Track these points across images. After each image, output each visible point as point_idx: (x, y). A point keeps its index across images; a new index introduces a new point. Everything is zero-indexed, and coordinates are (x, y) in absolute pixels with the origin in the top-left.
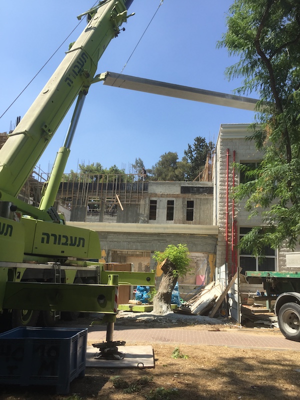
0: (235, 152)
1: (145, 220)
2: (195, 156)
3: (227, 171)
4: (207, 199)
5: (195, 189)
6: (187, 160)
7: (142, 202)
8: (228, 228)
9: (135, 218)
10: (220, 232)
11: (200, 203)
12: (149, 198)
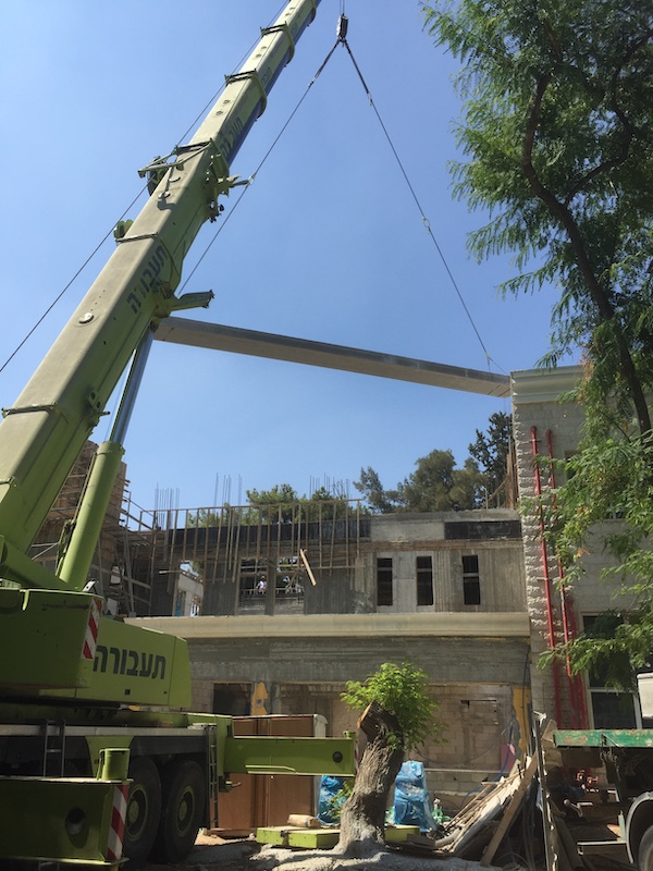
0: (550, 434)
1: (367, 606)
2: (495, 455)
3: (536, 478)
4: (508, 549)
5: (479, 527)
6: (476, 465)
7: (359, 565)
8: (553, 618)
9: (345, 603)
10: (533, 629)
11: (494, 560)
12: (375, 554)
